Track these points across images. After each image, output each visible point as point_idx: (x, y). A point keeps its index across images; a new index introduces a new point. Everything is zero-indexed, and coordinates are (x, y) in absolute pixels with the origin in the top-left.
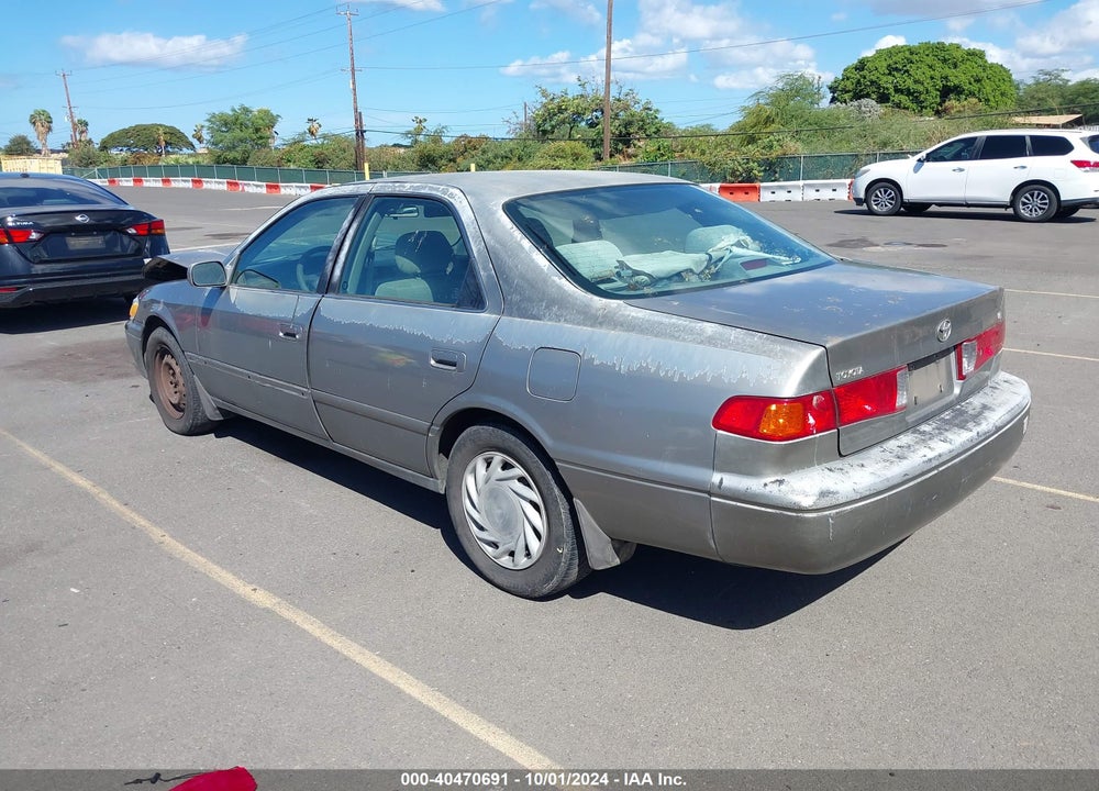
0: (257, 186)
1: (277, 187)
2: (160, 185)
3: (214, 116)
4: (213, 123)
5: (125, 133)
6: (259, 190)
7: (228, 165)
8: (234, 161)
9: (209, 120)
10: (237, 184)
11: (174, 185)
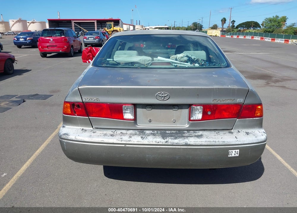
0: (269, 39)
1: (274, 40)
2: (243, 38)
3: (267, 18)
4: (266, 21)
5: (243, 24)
6: (269, 40)
7: (267, 33)
8: (269, 32)
9: (265, 20)
10: (263, 38)
11: (246, 38)
